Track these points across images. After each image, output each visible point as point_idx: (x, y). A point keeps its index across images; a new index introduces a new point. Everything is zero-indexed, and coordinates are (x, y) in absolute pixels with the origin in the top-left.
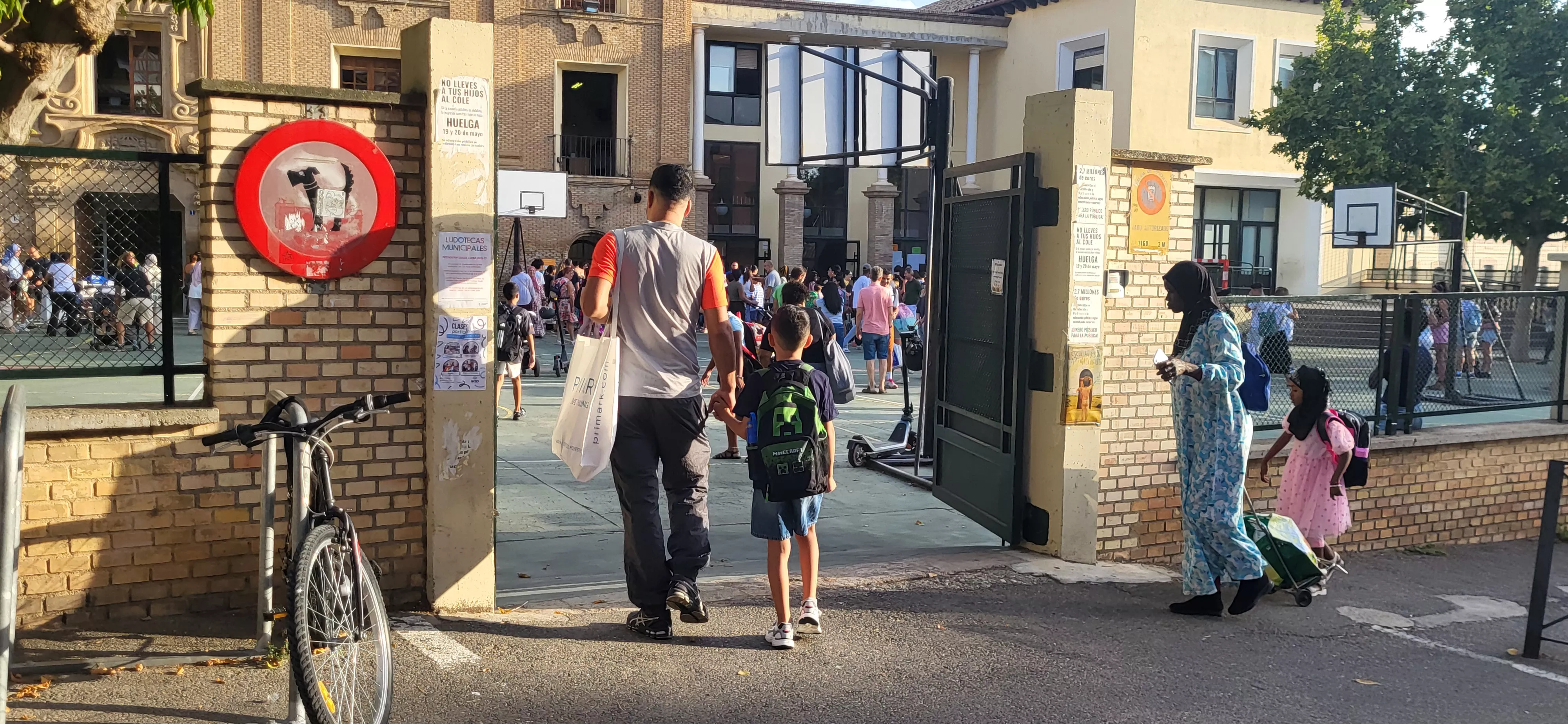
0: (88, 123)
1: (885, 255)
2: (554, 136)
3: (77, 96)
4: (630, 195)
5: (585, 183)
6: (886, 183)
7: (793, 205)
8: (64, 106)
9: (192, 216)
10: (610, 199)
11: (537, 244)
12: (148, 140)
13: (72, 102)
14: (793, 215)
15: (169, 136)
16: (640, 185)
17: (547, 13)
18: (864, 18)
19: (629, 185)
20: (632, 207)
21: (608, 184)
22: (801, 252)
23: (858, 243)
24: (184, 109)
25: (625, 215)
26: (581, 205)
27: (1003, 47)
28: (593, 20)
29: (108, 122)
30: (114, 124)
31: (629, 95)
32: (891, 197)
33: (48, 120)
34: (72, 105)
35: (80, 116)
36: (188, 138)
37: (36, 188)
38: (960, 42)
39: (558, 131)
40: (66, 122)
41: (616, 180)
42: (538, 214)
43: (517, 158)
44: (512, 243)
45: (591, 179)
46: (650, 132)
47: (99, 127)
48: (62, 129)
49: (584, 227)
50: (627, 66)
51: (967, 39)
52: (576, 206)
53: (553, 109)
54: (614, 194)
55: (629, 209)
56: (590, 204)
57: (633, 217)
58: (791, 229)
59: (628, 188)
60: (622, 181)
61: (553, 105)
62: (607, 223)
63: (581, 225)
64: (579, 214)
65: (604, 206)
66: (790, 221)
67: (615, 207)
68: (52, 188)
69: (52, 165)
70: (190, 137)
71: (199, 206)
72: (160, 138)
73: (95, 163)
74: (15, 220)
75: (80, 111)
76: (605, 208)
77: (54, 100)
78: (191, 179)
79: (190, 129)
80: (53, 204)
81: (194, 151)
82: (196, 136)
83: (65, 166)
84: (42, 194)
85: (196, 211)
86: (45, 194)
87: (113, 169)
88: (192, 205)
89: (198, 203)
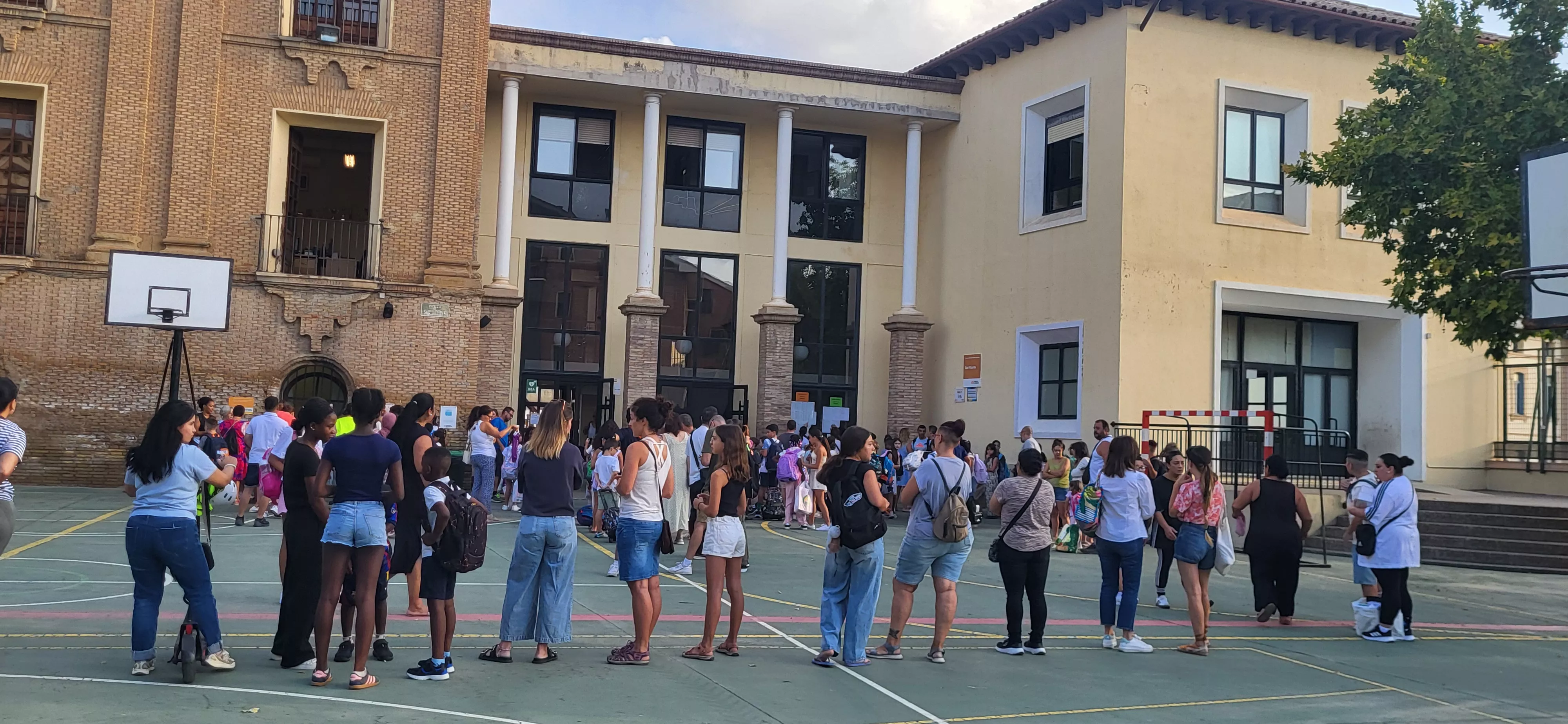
1: (780, 406)
2: (265, 216)
4: (379, 305)
5: (307, 286)
6: (783, 303)
7: (643, 330)
10: (346, 311)
14: (641, 345)
16: (396, 292)
17: (264, 42)
18: (751, 73)
19: (376, 292)
20: (380, 324)
21: (347, 289)
23: (746, 387)
25: (369, 335)
26: (299, 319)
27: (955, 122)
28: (334, 54)
31: (387, 163)
32: (790, 323)
38: (891, 111)
39: (274, 210)
41: (359, 283)
43: (202, 246)
45: (317, 280)
46: (417, 217)
49: (303, 351)
50: (386, 121)
51: (902, 108)
52: (290, 319)
53: (266, 179)
54: (353, 303)
55: (375, 327)
56: (313, 317)
57: (381, 338)
58: (638, 364)
59: (376, 295)
60: (365, 286)
61: (266, 173)
62: (342, 346)
63: (298, 347)
64: (296, 331)
65: (336, 321)
66: (637, 353)
67: (354, 322)
76: (337, 324)
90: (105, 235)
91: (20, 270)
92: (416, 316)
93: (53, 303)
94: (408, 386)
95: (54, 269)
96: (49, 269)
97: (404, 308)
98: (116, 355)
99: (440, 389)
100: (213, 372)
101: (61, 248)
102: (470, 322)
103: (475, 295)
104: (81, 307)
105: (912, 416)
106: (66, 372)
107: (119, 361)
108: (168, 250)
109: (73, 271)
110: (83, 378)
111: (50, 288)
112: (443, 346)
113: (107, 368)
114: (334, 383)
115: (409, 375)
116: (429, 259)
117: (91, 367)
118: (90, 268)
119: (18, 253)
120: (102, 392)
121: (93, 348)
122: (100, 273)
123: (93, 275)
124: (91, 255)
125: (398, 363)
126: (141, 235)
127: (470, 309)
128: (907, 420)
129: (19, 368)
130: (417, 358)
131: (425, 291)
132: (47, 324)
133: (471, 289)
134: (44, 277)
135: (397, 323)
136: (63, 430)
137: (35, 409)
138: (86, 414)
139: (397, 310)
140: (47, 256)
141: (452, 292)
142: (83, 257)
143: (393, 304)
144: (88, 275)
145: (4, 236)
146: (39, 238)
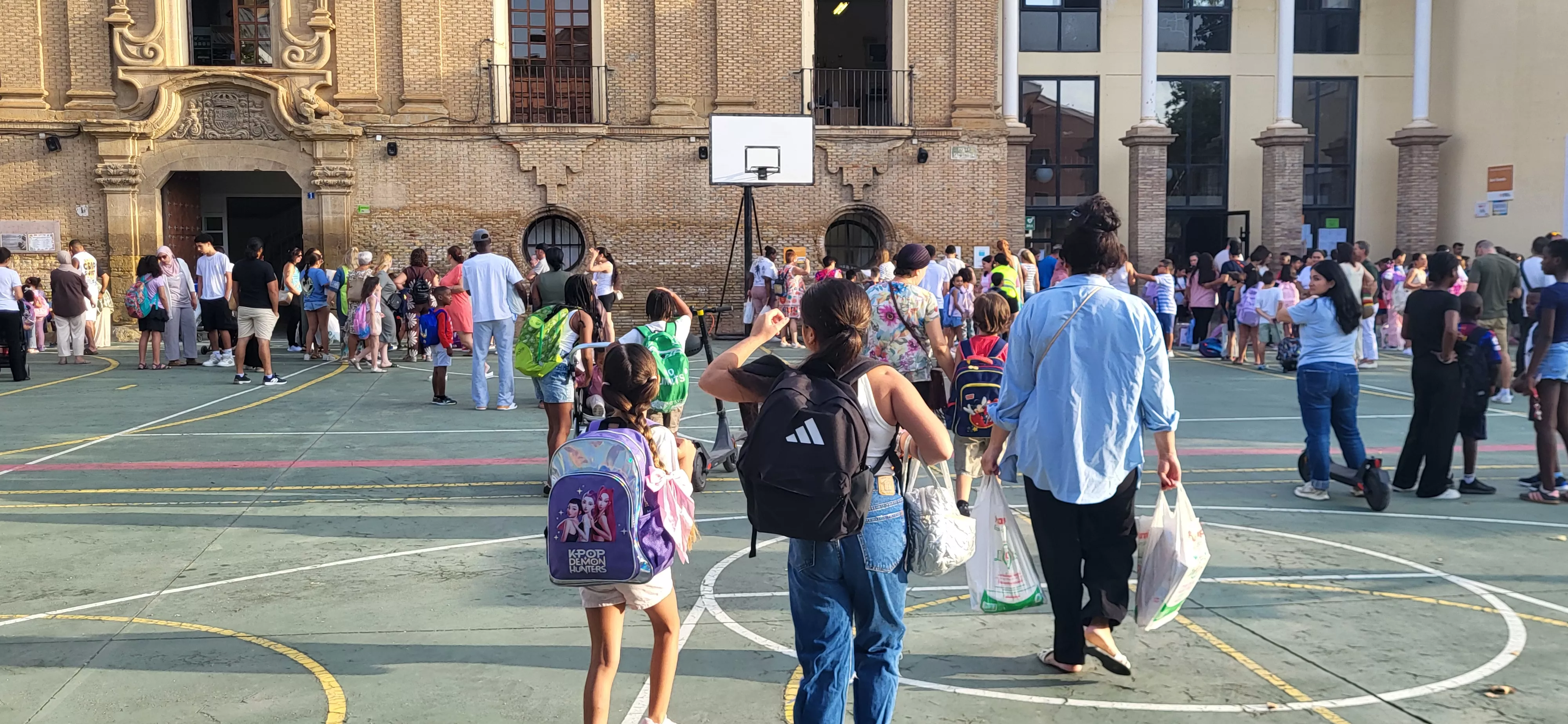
0: (173, 77)
1: (1290, 231)
2: (802, 70)
3: (159, 42)
4: (912, 151)
5: (847, 136)
6: (1289, 123)
7: (1151, 161)
8: (144, 57)
9: (312, 201)
10: (882, 159)
11: (780, 226)
12: (251, 98)
13: (152, 49)
14: (1149, 176)
15: (276, 90)
16: (927, 137)
19: (909, 138)
20: (915, 170)
21: (880, 137)
22: (1163, 229)
23: (1247, 213)
24: (297, 53)
25: (905, 181)
26: (841, 169)
29: (195, 75)
30: (204, 77)
31: (910, 8)
32: (1300, 144)
33: (121, 75)
34: (152, 53)
35: (162, 68)
36: (300, 92)
37: (106, 167)
39: (808, 62)
40: (144, 77)
41: (892, 131)
42: (771, 179)
43: (750, 104)
44: (742, 225)
45: (855, 130)
46: (940, 61)
47: (187, 82)
48: (139, 86)
49: (846, 200)
52: (834, 170)
53: (800, 34)
54: (889, 151)
55: (910, 172)
56: (854, 166)
57: (916, 183)
58: (1147, 195)
59: (908, 142)
60: (900, 133)
61: (800, 28)
62: (881, 193)
63: (841, 196)
64: (839, 181)
65: (874, 169)
66: (1146, 184)
67: (890, 170)
68: (125, 167)
69: (126, 135)
70: (304, 91)
71: (319, 187)
72: (265, 94)
73: (184, 131)
74: (83, 211)
75: (164, 61)
76: (875, 172)
77: (129, 47)
78: (307, 149)
79: (306, 81)
80: (130, 189)
81: (309, 110)
82: (313, 90)
83: (143, 136)
84: (114, 175)
85: (316, 193)
86: (118, 175)
87: (206, 138)
88: (310, 184)
89: (317, 181)
90: (665, 99)
91: (599, 137)
92: (946, 160)
93: (627, 167)
94: (943, 229)
95: (626, 135)
96: (621, 135)
97: (936, 151)
98: (683, 213)
99: (973, 230)
100: (768, 224)
101: (627, 114)
102: (997, 163)
103: (1001, 136)
104: (651, 169)
105: (1427, 234)
106: (643, 231)
107: (687, 219)
108: (720, 109)
109: (641, 136)
110: (658, 236)
111: (624, 153)
112: (973, 188)
113: (678, 225)
114: (863, 231)
115: (943, 218)
116: (955, 102)
117: (664, 225)
118: (656, 132)
119: (590, 121)
120: (675, 248)
121: (664, 207)
122: (665, 135)
123: (659, 138)
124: (655, 119)
125: (933, 207)
126: (694, 97)
127: (997, 150)
128: (1421, 238)
129: (604, 230)
130: (950, 201)
131: (955, 134)
132: (624, 187)
133: (997, 129)
134: (617, 143)
135: (929, 167)
138: (662, 269)
139: (930, 154)
140: (616, 123)
141: (980, 134)
142: (647, 122)
143: (926, 149)
144: (656, 138)
145: (573, 106)
146: (608, 105)
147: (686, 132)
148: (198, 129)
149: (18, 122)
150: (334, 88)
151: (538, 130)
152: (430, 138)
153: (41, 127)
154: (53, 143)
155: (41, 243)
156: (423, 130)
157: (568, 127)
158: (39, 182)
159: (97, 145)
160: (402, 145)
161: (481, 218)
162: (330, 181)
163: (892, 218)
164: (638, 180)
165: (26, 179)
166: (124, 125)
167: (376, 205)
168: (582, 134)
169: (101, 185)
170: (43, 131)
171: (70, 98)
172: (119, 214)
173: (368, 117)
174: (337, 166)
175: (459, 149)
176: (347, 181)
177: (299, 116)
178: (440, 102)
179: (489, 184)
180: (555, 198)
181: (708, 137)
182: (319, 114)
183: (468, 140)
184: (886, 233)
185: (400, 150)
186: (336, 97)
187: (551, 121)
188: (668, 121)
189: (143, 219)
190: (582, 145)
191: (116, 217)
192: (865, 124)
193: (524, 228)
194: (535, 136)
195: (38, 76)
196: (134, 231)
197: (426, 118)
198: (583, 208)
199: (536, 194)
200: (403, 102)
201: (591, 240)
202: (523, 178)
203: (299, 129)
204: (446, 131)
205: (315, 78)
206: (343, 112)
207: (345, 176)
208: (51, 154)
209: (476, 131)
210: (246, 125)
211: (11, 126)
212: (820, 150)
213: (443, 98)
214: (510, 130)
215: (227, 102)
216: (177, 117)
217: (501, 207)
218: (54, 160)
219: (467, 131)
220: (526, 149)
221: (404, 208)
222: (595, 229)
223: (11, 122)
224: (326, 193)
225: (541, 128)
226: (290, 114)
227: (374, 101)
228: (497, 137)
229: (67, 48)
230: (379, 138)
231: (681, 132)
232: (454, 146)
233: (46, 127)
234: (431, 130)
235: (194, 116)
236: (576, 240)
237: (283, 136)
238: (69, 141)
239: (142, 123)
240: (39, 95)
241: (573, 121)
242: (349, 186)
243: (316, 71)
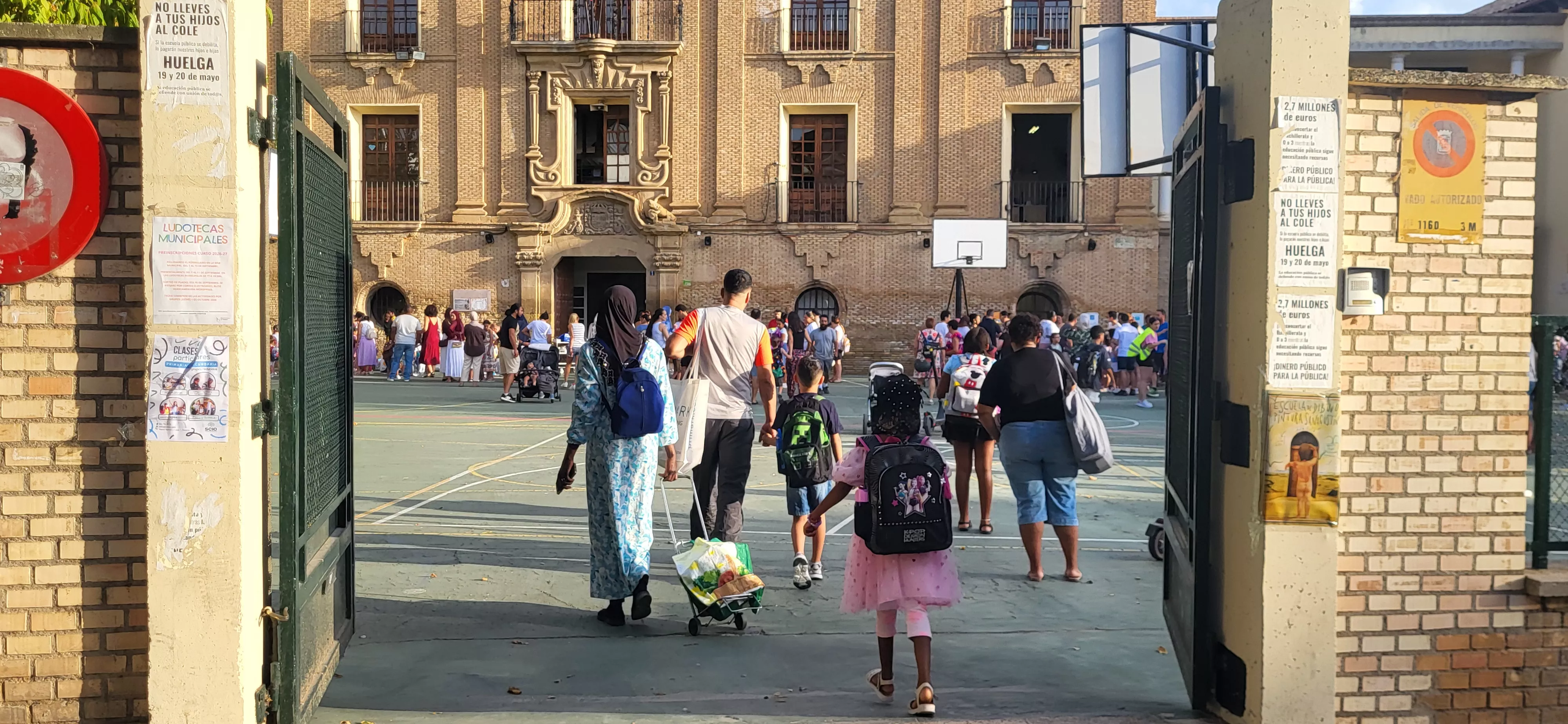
0: (566, 193)
2: (1001, 183)
3: (558, 169)
4: (1084, 241)
5: (1034, 231)
8: (548, 179)
9: (653, 277)
10: (1062, 248)
11: (983, 296)
12: (616, 206)
13: (554, 174)
15: (633, 201)
16: (1096, 231)
17: (995, 55)
18: (1368, 29)
19: (1082, 232)
20: (1086, 255)
21: (1059, 231)
24: (646, 175)
25: (1078, 263)
26: (1029, 255)
27: (1557, 49)
28: (1044, 58)
29: (581, 192)
30: (587, 193)
33: (534, 192)
34: (553, 177)
35: (559, 187)
36: (649, 203)
37: (522, 254)
38: (1496, 48)
39: (1006, 176)
40: (548, 193)
41: (1068, 226)
42: (976, 264)
43: (962, 207)
44: (954, 295)
45: (1041, 226)
47: (575, 196)
48: (545, 200)
49: (1033, 277)
51: (1507, 43)
52: (1023, 255)
53: (1000, 155)
54: (1066, 241)
55: (1082, 257)
56: (1039, 253)
57: (1087, 265)
59: (1081, 234)
60: (1075, 228)
61: (1000, 151)
62: (1059, 273)
63: (1029, 275)
64: (1028, 263)
65: (1055, 255)
67: (1067, 255)
68: (535, 254)
69: (535, 233)
70: (651, 201)
71: (658, 268)
72: (625, 204)
73: (571, 230)
74: (505, 283)
75: (560, 183)
76: (1056, 257)
77: (539, 173)
78: (651, 241)
79: (652, 194)
80: (536, 268)
81: (655, 215)
82: (656, 200)
83: (546, 233)
84: (527, 260)
85: (656, 272)
86: (529, 260)
87: (585, 234)
88: (652, 265)
89: (658, 264)
90: (900, 204)
91: (851, 232)
92: (1110, 248)
93: (871, 253)
95: (871, 230)
96: (867, 230)
97: (1102, 241)
98: (910, 286)
99: (1131, 301)
100: (974, 295)
101: (872, 215)
102: (1150, 250)
103: (1154, 230)
104: (888, 255)
106: (882, 299)
107: (914, 291)
108: (940, 211)
109: (882, 230)
110: (892, 303)
111: (869, 243)
112: (1131, 269)
113: (907, 295)
114: (1047, 300)
115: (1107, 292)
116: (1118, 205)
117: (896, 295)
118: (893, 228)
119: (845, 221)
120: (905, 312)
121: (897, 282)
122: (899, 230)
123: (894, 232)
124: (891, 219)
125: (1099, 283)
126: (920, 202)
127: (1150, 240)
129: (853, 298)
130: (1113, 279)
131: (1117, 228)
132: (868, 267)
133: (1150, 225)
134: (865, 236)
135: (1096, 253)
136: (882, 339)
137: (864, 325)
138: (895, 327)
139: (1097, 244)
140: (864, 221)
141: (1136, 228)
142: (886, 221)
143: (1095, 240)
144: (892, 232)
145: (833, 209)
146: (858, 209)
147: (914, 228)
148: (580, 228)
149: (468, 224)
150: (670, 199)
151: (809, 227)
152: (733, 232)
153: (482, 227)
154: (489, 238)
155: (478, 304)
156: (729, 228)
157: (830, 225)
158: (479, 264)
159: (516, 240)
160: (715, 239)
161: (767, 289)
162: (666, 263)
163: (1068, 290)
164: (879, 263)
165: (471, 262)
166: (535, 226)
167: (696, 280)
168: (840, 230)
169: (518, 266)
170: (484, 230)
171: (500, 208)
172: (529, 286)
173: (692, 219)
174: (671, 252)
175: (753, 240)
176: (677, 263)
177: (647, 218)
178: (741, 207)
179: (773, 265)
180: (818, 275)
181: (930, 232)
182: (661, 217)
183: (759, 235)
184: (1063, 302)
185: (713, 241)
186: (671, 205)
187: (817, 221)
188: (902, 220)
189: (543, 290)
190: (839, 237)
191: (526, 288)
192: (1047, 222)
193: (796, 296)
194: (806, 231)
195: (481, 193)
196: (538, 297)
197: (731, 219)
198: (839, 283)
199: (806, 273)
200: (716, 208)
201: (844, 306)
202: (797, 261)
203: (647, 228)
204: (745, 228)
205: (658, 192)
206: (675, 215)
207: (676, 260)
208: (488, 245)
209: (765, 228)
210: (611, 225)
211: (464, 227)
212: (1012, 240)
213: (743, 205)
214: (789, 227)
215: (599, 209)
216: (568, 220)
217: (781, 281)
218: (489, 248)
219: (759, 228)
220: (800, 240)
221: (714, 282)
222: (847, 298)
223: (464, 225)
224: (663, 272)
225: (811, 226)
226: (641, 218)
227: (695, 207)
228: (779, 232)
229: (499, 174)
230: (699, 233)
231: (910, 228)
232: (750, 238)
233: (485, 227)
234: (734, 228)
235: (579, 219)
236: (832, 306)
237: (635, 232)
238: (499, 236)
239: (547, 224)
240: (481, 206)
241: (833, 221)
242: (677, 267)
243: (658, 187)
